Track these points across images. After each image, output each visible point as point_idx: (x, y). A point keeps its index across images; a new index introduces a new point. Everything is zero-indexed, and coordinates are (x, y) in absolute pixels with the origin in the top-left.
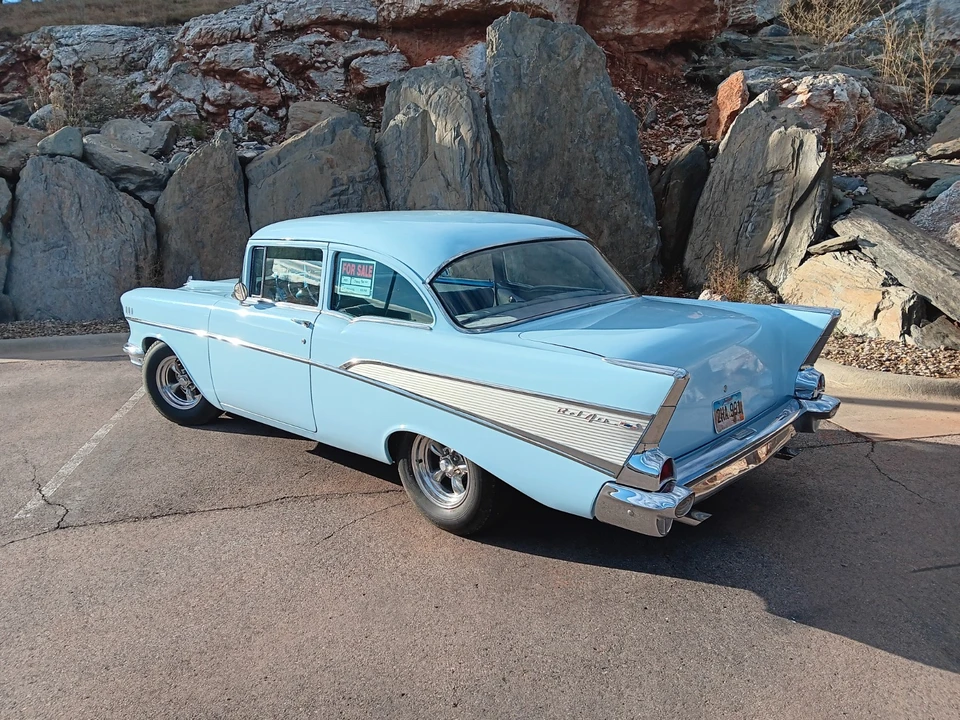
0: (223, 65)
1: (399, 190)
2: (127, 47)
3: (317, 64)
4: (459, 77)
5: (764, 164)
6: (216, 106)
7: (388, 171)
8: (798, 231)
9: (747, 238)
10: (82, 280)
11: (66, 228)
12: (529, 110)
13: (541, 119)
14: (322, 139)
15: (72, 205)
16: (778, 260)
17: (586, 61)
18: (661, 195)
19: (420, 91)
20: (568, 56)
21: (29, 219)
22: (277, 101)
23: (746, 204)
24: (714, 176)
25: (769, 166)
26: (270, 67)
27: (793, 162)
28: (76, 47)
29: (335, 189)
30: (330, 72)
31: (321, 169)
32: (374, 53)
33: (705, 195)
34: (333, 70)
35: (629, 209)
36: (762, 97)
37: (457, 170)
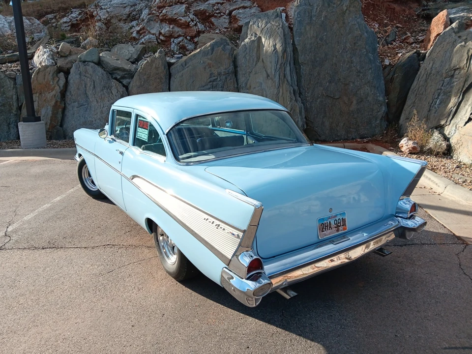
0: (170, 16)
1: (243, 79)
2: (132, 9)
3: (215, 14)
4: (278, 18)
5: (449, 65)
6: (165, 37)
7: (239, 69)
8: (466, 105)
9: (435, 108)
10: (93, 121)
11: (87, 96)
12: (315, 34)
13: (321, 39)
14: (207, 53)
15: (90, 85)
16: (452, 121)
17: (350, 6)
18: (389, 82)
19: (258, 26)
20: (340, 4)
21: (72, 92)
22: (194, 34)
23: (437, 88)
24: (422, 71)
25: (452, 65)
26: (191, 16)
27: (467, 63)
28: (108, 10)
29: (211, 79)
30: (222, 18)
31: (205, 68)
32: (244, 8)
33: (415, 83)
34: (224, 17)
35: (369, 89)
36: (454, 25)
37: (273, 68)
